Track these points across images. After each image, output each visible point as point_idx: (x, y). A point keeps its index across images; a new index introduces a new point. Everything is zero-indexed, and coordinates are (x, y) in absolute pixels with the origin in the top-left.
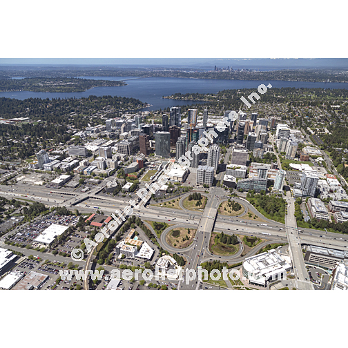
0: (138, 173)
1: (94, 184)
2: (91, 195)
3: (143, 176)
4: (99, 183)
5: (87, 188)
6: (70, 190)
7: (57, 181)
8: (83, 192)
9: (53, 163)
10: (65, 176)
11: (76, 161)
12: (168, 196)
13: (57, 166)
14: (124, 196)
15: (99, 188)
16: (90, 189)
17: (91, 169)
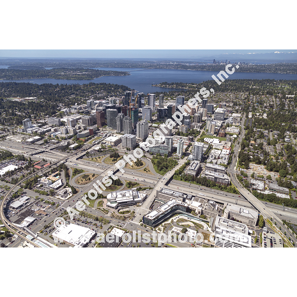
0: (87, 138)
1: (54, 144)
2: (47, 150)
3: (90, 141)
4: (58, 143)
5: (48, 145)
6: (36, 146)
7: (31, 140)
8: (44, 148)
9: (34, 128)
10: (37, 137)
11: (50, 128)
12: (97, 154)
13: (35, 131)
14: (68, 152)
15: (55, 146)
16: (49, 146)
17: (56, 134)
